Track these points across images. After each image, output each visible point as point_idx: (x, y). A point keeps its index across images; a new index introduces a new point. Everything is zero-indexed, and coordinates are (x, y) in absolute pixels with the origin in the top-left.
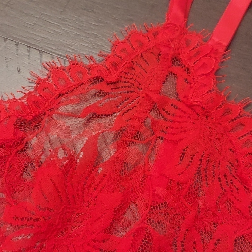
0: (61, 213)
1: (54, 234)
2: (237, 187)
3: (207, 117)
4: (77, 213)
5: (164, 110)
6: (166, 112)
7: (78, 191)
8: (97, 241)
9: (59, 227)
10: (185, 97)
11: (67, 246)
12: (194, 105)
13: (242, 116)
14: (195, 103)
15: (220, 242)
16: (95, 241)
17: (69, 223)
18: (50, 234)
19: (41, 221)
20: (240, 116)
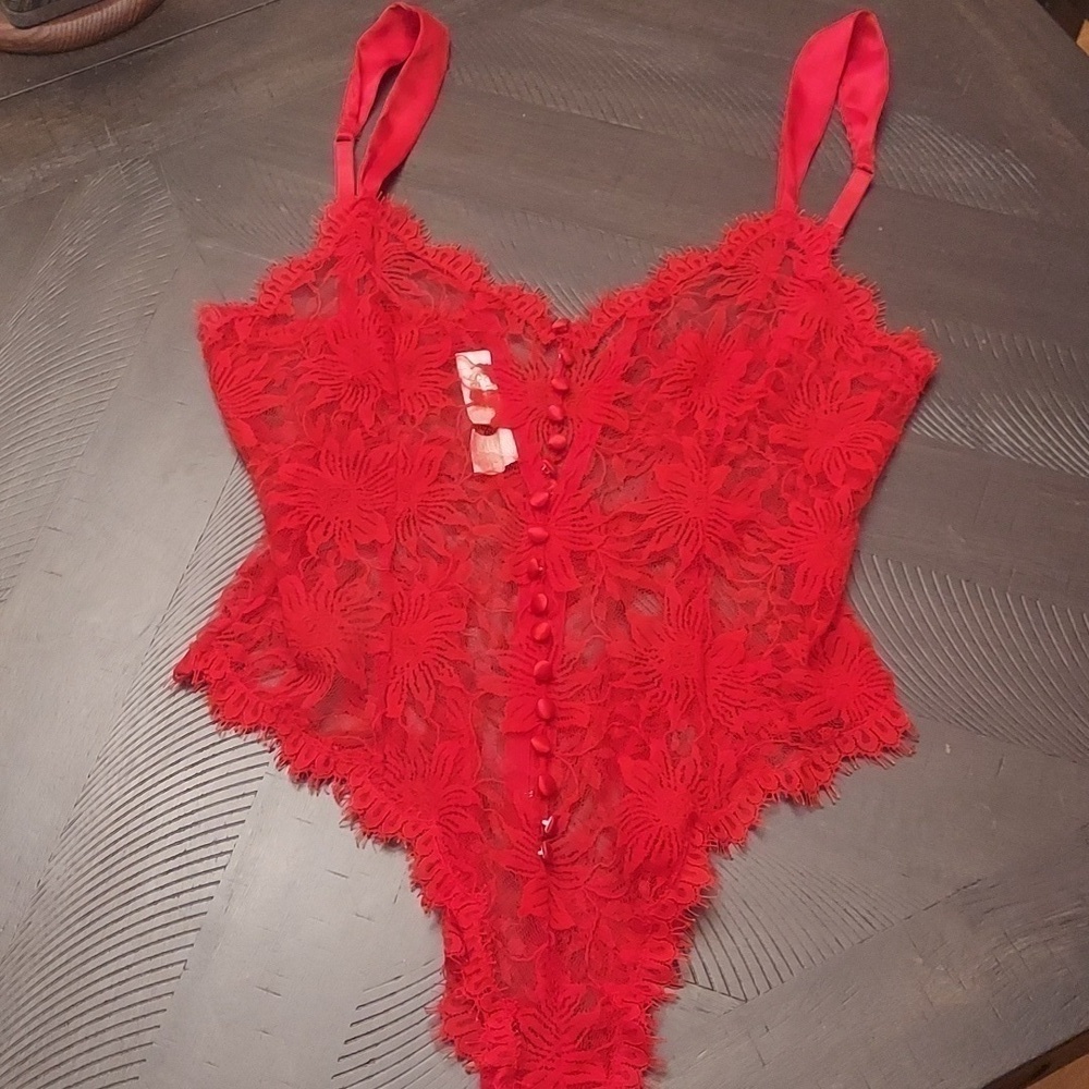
0: (702, 367)
1: (698, 384)
2: (852, 344)
3: (824, 291)
4: (714, 371)
5: (783, 288)
6: (786, 289)
8: (735, 387)
9: (702, 379)
10: (802, 275)
11: (709, 394)
12: (811, 280)
14: (812, 278)
15: (839, 383)
16: (733, 388)
17: (709, 378)
18: (695, 383)
20: (855, 290)
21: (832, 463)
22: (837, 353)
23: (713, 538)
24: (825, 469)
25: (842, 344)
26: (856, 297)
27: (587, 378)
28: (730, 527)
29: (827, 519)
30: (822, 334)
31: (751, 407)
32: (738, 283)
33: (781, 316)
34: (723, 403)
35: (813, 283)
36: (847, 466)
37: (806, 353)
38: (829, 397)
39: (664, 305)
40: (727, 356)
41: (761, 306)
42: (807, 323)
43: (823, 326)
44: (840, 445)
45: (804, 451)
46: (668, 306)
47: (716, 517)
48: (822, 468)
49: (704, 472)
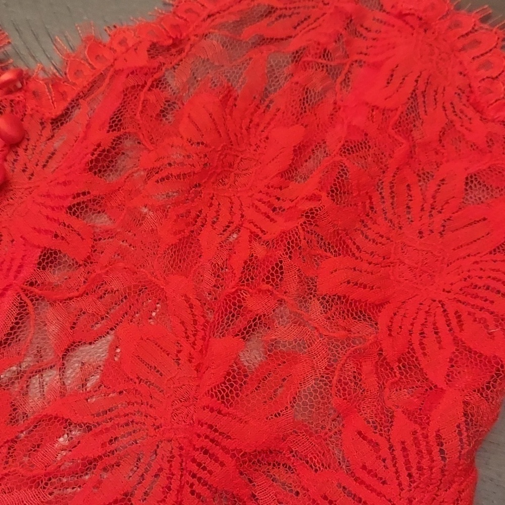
0: (220, 152)
1: (212, 180)
2: (469, 116)
3: (425, 31)
4: (242, 158)
5: (362, 26)
6: (366, 29)
7: (241, 128)
8: (272, 187)
9: (219, 171)
10: (393, 7)
11: (230, 198)
12: (406, 15)
13: (476, 31)
14: (408, 12)
15: (445, 182)
16: (268, 188)
17: (231, 170)
18: (206, 180)
19: (194, 158)
20: (473, 30)
21: (429, 331)
22: (443, 133)
23: (198, 488)
24: (416, 346)
25: (452, 117)
26: (478, 42)
27: (40, 166)
28: (230, 462)
29: (414, 471)
30: (420, 100)
31: (290, 225)
32: (295, 19)
33: (356, 69)
34: (250, 213)
35: (408, 18)
36: (456, 341)
37: (392, 132)
38: (427, 207)
39: (173, 51)
40: (265, 134)
41: (325, 54)
42: (396, 81)
43: (421, 86)
44: (443, 296)
45: (380, 306)
46: (180, 52)
47: (207, 443)
48: (410, 343)
49: (199, 346)
